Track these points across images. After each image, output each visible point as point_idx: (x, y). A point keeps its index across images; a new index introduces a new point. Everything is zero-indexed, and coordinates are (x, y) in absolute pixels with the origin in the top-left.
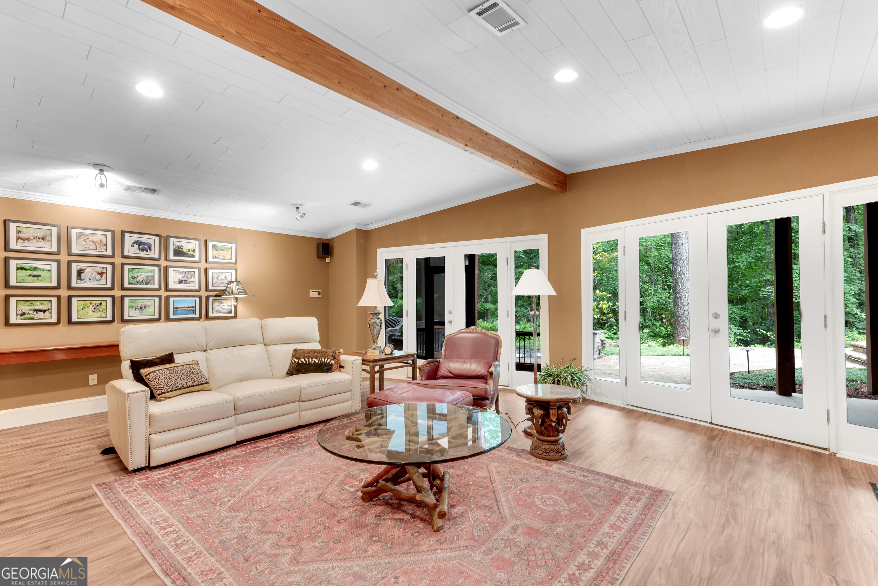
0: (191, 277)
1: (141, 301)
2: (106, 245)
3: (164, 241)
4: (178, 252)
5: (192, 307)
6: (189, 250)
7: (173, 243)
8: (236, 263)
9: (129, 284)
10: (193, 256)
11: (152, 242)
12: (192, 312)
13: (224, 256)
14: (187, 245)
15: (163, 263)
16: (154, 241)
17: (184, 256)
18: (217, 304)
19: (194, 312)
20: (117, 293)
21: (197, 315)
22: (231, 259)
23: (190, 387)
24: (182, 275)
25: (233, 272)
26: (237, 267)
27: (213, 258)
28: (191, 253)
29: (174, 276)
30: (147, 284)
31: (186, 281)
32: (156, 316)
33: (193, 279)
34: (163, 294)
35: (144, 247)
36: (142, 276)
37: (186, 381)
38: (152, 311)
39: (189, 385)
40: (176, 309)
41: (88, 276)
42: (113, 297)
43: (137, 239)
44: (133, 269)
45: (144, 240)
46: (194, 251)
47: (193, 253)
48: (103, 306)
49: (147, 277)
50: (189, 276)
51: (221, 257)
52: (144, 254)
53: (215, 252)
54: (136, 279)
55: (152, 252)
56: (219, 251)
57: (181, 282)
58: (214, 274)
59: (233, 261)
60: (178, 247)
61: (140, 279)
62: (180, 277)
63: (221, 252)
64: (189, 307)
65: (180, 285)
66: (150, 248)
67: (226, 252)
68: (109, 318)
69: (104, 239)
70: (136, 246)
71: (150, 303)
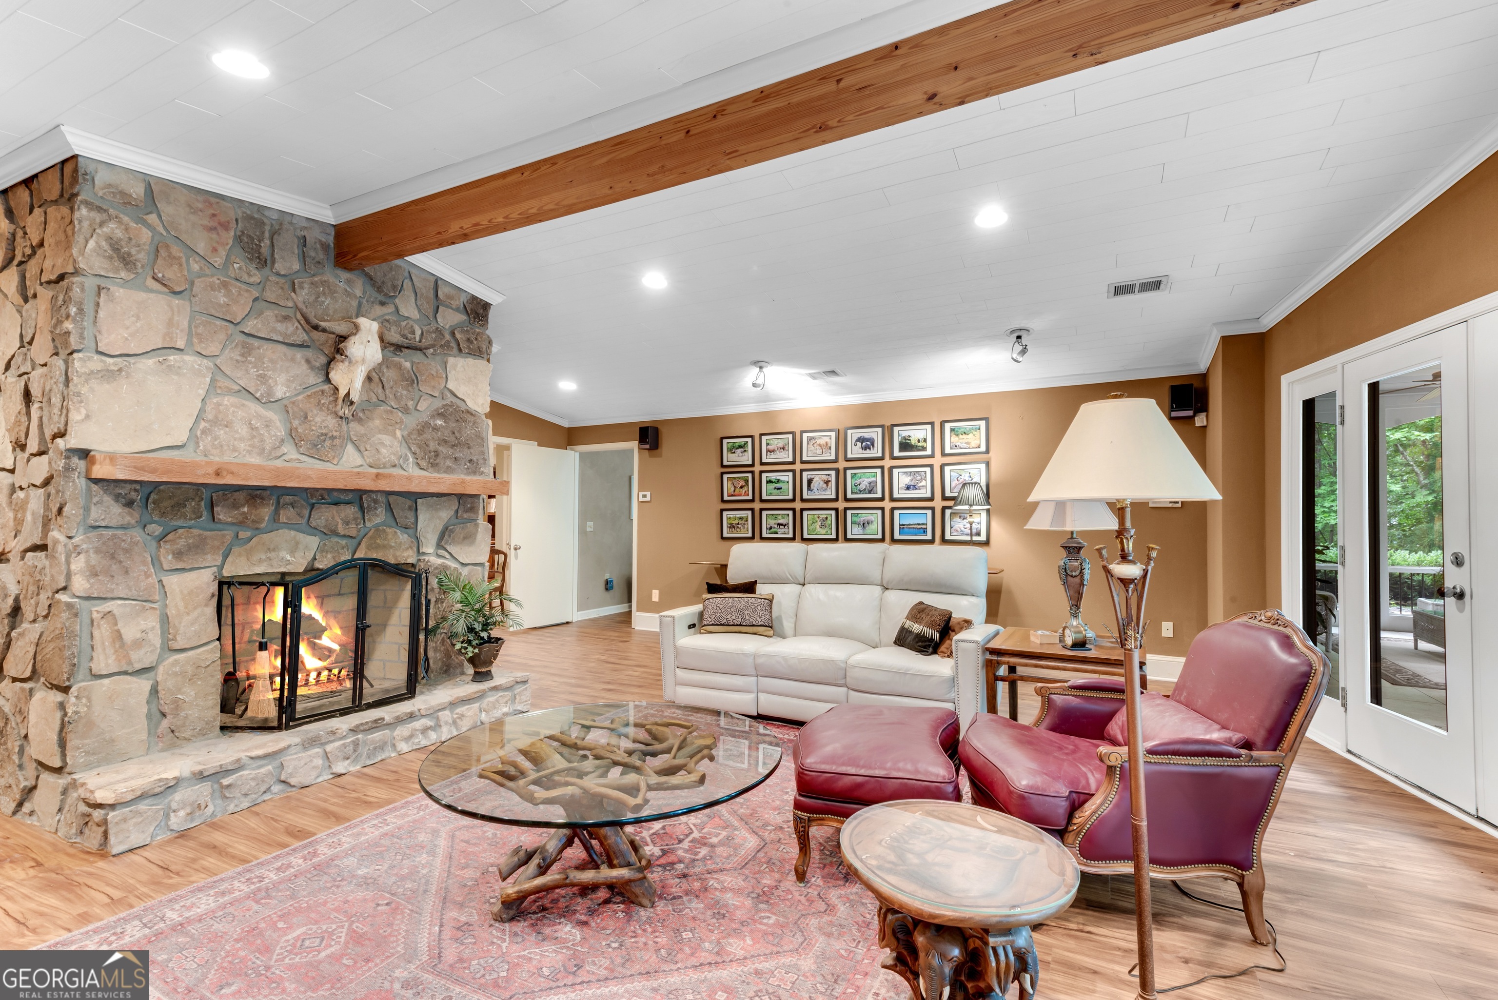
0: (921, 480)
1: (865, 515)
2: (830, 448)
3: (888, 431)
4: (906, 446)
5: (923, 524)
6: (919, 441)
7: (899, 434)
8: (987, 451)
9: (852, 493)
10: (924, 449)
11: (874, 436)
12: (922, 531)
13: (968, 443)
14: (916, 434)
15: (887, 463)
16: (876, 434)
17: (912, 451)
18: (958, 520)
19: (925, 531)
20: (841, 505)
21: (929, 537)
22: (979, 447)
23: (737, 625)
24: (910, 478)
25: (983, 467)
26: (990, 458)
27: (951, 448)
28: (920, 444)
29: (901, 479)
30: (870, 492)
31: (914, 486)
32: (879, 536)
33: (923, 483)
34: (887, 505)
35: (867, 443)
36: (865, 483)
37: (734, 617)
38: (875, 529)
39: (736, 622)
40: (902, 526)
41: (816, 485)
42: (836, 510)
43: (859, 435)
44: (855, 474)
45: (867, 436)
46: (925, 440)
47: (924, 444)
48: (829, 522)
49: (870, 483)
50: (919, 478)
51: (965, 445)
52: (868, 454)
53: (955, 439)
54: (858, 487)
55: (875, 451)
56: (961, 436)
57: (908, 488)
58: (952, 474)
59: (983, 448)
60: (905, 438)
61: (862, 487)
62: (906, 480)
63: (964, 436)
64: (919, 524)
65: (907, 492)
66: (873, 444)
67: (971, 435)
68: (834, 536)
69: (829, 441)
70: (859, 444)
71: (872, 518)
